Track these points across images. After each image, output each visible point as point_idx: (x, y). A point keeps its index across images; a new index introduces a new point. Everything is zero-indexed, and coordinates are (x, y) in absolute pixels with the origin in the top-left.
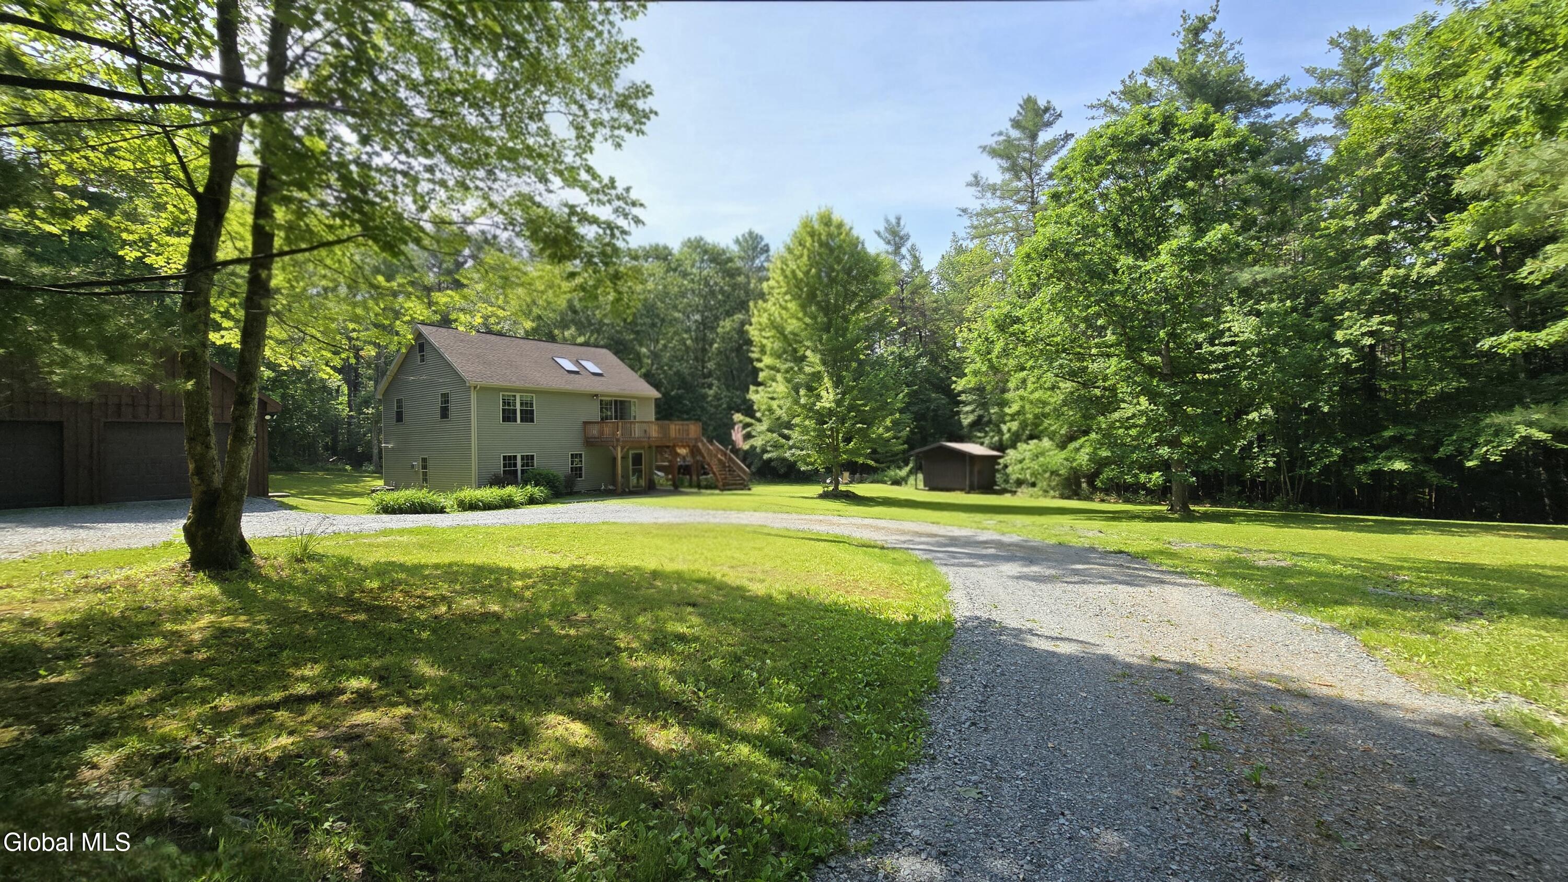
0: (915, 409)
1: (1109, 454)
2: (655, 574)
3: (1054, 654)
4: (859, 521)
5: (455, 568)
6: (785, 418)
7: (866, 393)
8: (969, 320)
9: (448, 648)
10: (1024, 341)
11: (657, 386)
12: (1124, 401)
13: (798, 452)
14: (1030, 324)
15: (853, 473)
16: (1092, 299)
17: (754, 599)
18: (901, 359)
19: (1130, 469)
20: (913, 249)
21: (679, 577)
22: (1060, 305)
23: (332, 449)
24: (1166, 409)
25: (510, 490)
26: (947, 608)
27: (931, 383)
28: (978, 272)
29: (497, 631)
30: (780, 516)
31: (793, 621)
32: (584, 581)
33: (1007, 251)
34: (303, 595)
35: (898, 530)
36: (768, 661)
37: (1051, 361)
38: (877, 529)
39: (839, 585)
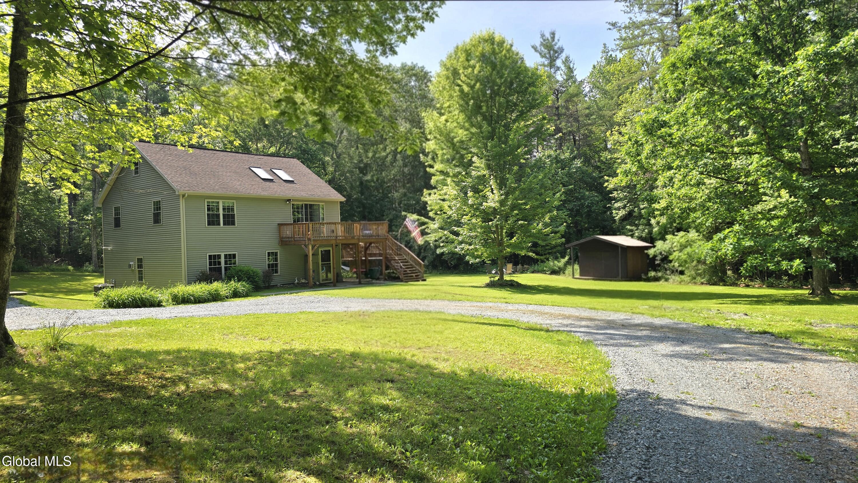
0: (570, 206)
1: (752, 243)
2: (354, 356)
3: (706, 422)
4: (523, 307)
5: (184, 354)
6: (455, 216)
7: (527, 194)
8: (619, 125)
9: (194, 419)
10: (671, 143)
11: (339, 189)
12: (765, 194)
13: (467, 247)
14: (676, 127)
15: (515, 264)
16: (734, 103)
17: (441, 375)
18: (557, 162)
19: (773, 256)
20: (567, 61)
21: (375, 358)
22: (704, 109)
23: (56, 251)
24: (805, 201)
25: (216, 285)
26: (609, 382)
27: (586, 183)
28: (627, 80)
29: (232, 405)
30: (453, 304)
31: (477, 394)
32: (296, 363)
33: (653, 59)
34: (63, 377)
35: (560, 315)
36: (461, 427)
37: (696, 159)
38: (541, 314)
39: (513, 363)
